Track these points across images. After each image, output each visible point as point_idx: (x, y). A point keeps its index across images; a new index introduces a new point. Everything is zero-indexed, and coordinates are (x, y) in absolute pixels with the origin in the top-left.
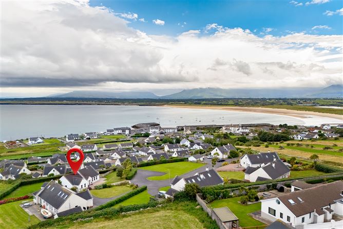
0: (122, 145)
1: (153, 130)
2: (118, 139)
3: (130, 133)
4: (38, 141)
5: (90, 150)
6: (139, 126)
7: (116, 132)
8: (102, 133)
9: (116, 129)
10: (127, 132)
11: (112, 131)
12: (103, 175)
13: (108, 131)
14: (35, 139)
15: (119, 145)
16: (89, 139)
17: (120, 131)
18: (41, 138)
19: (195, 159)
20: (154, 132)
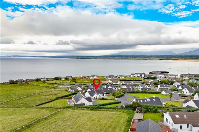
0: (134, 83)
1: (160, 76)
2: (134, 79)
3: (145, 76)
4: (95, 77)
5: (116, 84)
6: (153, 73)
7: (136, 75)
8: (128, 75)
9: (137, 74)
10: (143, 76)
11: (134, 74)
12: (108, 94)
13: (132, 74)
14: (93, 76)
15: (132, 82)
16: (120, 78)
17: (139, 75)
18: (96, 76)
19: (165, 93)
20: (161, 77)
